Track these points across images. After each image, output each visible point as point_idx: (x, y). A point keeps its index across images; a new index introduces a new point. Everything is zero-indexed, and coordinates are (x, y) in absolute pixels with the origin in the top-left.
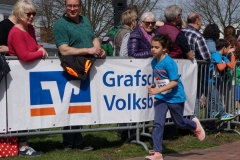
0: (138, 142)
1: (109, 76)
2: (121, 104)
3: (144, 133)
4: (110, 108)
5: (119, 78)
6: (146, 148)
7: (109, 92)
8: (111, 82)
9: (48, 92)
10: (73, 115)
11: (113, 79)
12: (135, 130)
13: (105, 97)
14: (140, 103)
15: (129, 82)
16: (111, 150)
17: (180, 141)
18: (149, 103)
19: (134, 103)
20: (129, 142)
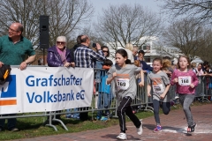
0: (51, 125)
1: (30, 79)
2: (38, 99)
3: (55, 119)
4: (31, 102)
5: (38, 80)
6: (56, 129)
7: (30, 90)
8: (32, 83)
10: (3, 107)
11: (33, 81)
12: (48, 117)
13: (28, 94)
14: (53, 98)
15: (45, 83)
16: (31, 131)
17: (80, 124)
18: (59, 98)
19: (47, 98)
20: (44, 125)
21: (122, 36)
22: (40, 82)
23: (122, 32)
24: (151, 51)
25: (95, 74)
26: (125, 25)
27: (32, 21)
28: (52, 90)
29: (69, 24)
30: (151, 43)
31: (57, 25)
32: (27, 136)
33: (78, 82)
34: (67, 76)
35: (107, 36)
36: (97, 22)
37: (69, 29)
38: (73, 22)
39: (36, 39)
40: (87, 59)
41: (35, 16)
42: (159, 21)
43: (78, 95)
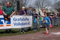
0: (20, 32)
1: (15, 19)
2: (17, 24)
3: (21, 30)
4: (15, 25)
6: (22, 33)
8: (15, 20)
9: (2, 22)
10: (7, 27)
13: (14, 23)
14: (21, 24)
15: (19, 20)
17: (29, 32)
18: (23, 24)
19: (19, 24)
20: (18, 32)
21: (40, 7)
22: (17, 20)
23: (40, 5)
24: (49, 11)
25: (33, 17)
26: (41, 4)
27: (15, 3)
28: (21, 22)
29: (25, 3)
30: (49, 9)
31: (22, 4)
32: (14, 35)
33: (28, 20)
34: (25, 18)
35: (36, 7)
36: (33, 3)
37: (25, 5)
38: (26, 3)
39: (16, 8)
40: (30, 13)
41: (16, 1)
42: (51, 2)
43: (28, 23)
